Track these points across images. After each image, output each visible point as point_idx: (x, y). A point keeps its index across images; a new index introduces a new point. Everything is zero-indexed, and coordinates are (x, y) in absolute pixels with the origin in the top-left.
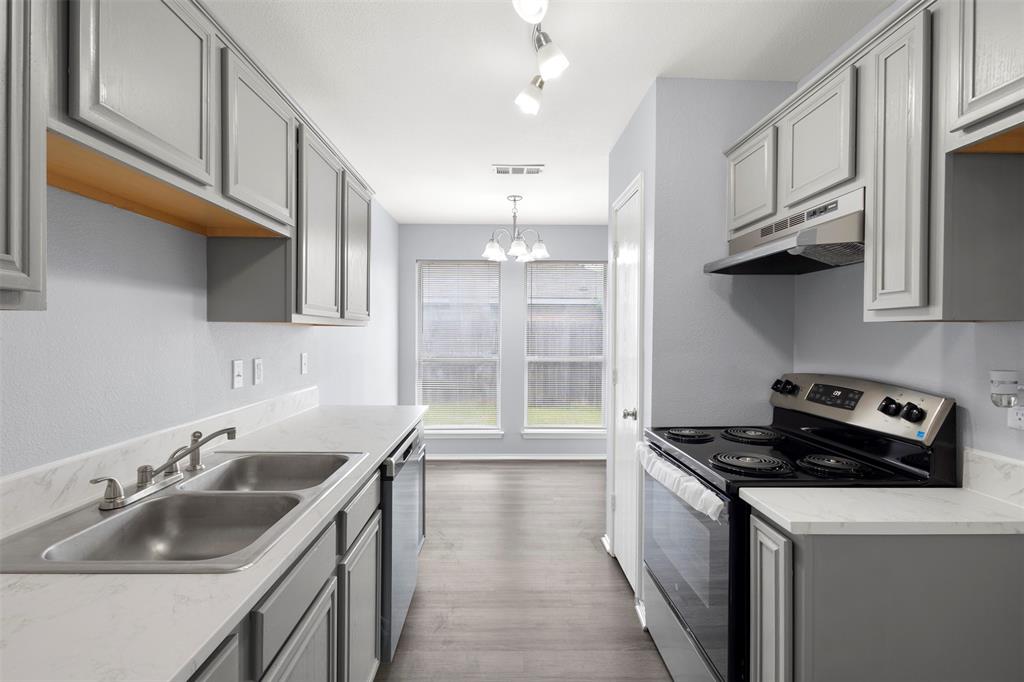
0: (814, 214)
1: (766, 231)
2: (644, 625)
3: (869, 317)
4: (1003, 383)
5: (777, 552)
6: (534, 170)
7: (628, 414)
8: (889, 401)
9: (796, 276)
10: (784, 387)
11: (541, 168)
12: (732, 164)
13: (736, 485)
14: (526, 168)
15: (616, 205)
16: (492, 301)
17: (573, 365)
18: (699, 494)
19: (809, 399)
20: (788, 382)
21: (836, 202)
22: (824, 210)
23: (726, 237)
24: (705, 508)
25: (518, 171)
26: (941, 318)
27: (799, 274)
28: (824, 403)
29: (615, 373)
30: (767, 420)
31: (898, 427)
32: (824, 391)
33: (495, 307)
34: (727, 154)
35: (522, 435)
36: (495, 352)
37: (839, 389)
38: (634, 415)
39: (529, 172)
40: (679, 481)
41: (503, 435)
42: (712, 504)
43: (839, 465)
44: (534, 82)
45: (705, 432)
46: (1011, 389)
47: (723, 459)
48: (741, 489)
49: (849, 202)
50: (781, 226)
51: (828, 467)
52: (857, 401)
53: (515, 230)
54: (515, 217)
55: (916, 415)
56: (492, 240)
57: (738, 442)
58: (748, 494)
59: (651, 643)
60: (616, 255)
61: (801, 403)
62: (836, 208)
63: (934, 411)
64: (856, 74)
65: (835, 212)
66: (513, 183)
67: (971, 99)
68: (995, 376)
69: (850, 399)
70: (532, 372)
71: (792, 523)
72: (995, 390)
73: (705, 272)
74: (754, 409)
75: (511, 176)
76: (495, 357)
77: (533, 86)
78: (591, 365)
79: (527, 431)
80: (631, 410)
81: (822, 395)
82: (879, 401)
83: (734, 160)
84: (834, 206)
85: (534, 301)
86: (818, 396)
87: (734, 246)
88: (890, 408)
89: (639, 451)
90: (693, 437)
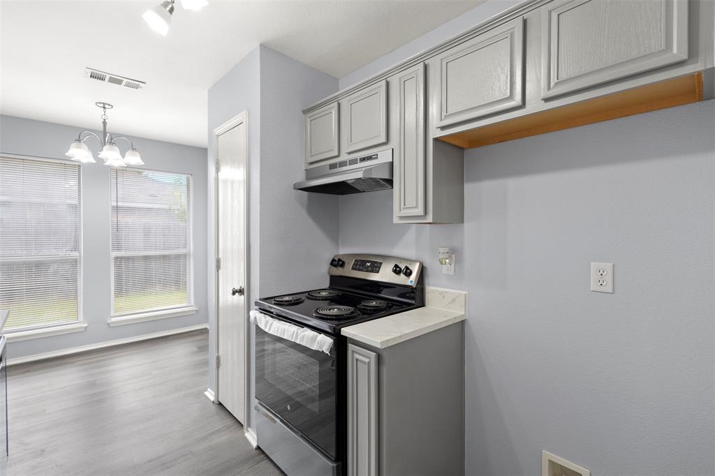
0: (363, 160)
1: (333, 166)
2: (254, 444)
3: (396, 221)
4: (443, 253)
5: (369, 363)
6: (134, 84)
7: (237, 292)
8: (396, 266)
9: (340, 196)
10: (337, 263)
11: (141, 84)
12: (309, 120)
13: (338, 328)
14: (125, 80)
15: (218, 131)
16: (70, 202)
17: (146, 258)
18: (314, 339)
19: (353, 269)
20: (340, 260)
21: (377, 155)
22: (369, 158)
23: (303, 167)
24: (321, 348)
25: (116, 81)
26: (431, 221)
27: (341, 194)
28: (361, 270)
29: (218, 261)
30: (326, 284)
31: (401, 280)
32: (362, 263)
33: (75, 208)
34: (305, 112)
35: (108, 324)
36: (76, 249)
37: (369, 262)
38: (241, 292)
39: (128, 85)
40: (297, 333)
41: (86, 327)
42: (324, 343)
43: (377, 305)
44: (165, 5)
45: (298, 296)
46: (447, 256)
47: (321, 312)
48: (342, 329)
49: (384, 156)
50: (343, 164)
51: (373, 307)
52: (380, 268)
53: (105, 136)
54: (105, 123)
55: (408, 273)
56: (79, 140)
57: (319, 300)
58: (347, 331)
59: (263, 456)
60: (218, 170)
61: (348, 271)
62: (377, 158)
63: (415, 269)
64: (388, 84)
65: (376, 160)
66: (106, 91)
67: (445, 114)
68: (441, 250)
69: (375, 267)
70: (118, 266)
71: (381, 343)
72: (441, 256)
73: (294, 188)
74: (318, 279)
75: (106, 83)
76: (75, 254)
77: (163, 9)
78: (178, 257)
79: (114, 320)
80: (237, 288)
81: (360, 266)
82: (391, 266)
83: (310, 117)
84: (376, 157)
85: (120, 204)
86: (358, 267)
87: (310, 175)
88: (397, 270)
89: (255, 318)
90: (291, 301)
